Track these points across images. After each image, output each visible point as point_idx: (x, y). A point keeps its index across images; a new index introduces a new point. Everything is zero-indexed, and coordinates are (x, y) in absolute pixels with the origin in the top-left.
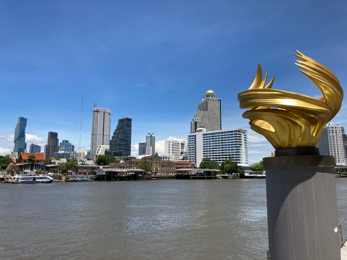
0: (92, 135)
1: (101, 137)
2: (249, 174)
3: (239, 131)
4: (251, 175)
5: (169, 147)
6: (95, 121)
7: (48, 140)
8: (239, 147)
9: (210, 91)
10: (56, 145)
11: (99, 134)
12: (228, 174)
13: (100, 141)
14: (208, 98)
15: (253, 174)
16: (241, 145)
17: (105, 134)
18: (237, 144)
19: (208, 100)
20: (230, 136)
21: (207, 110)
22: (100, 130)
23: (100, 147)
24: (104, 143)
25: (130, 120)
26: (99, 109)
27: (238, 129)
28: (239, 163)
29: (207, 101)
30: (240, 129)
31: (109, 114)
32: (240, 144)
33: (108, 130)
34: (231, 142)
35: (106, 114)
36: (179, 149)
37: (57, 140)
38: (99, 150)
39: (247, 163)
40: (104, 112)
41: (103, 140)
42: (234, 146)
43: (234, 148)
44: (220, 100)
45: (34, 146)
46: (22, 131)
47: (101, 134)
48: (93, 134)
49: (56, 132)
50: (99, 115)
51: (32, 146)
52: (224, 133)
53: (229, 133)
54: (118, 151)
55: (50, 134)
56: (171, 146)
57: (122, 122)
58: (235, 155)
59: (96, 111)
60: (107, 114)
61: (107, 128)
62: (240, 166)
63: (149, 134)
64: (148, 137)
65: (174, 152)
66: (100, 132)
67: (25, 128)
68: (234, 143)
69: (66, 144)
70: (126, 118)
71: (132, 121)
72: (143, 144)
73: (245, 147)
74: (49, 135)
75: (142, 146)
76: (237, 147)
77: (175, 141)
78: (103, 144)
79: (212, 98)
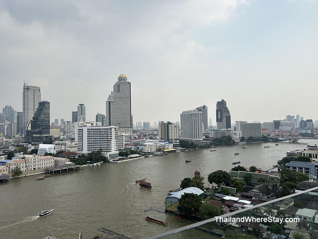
0: (23, 109)
1: (32, 111)
3: (110, 129)
6: (25, 97)
9: (122, 76)
13: (31, 115)
16: (111, 139)
19: (120, 83)
20: (104, 132)
21: (119, 92)
22: (31, 105)
34: (104, 136)
40: (34, 89)
43: (106, 141)
47: (32, 108)
50: (29, 91)
58: (107, 146)
59: (26, 88)
60: (37, 90)
61: (37, 103)
68: (106, 138)
75: (75, 114)
79: (124, 82)
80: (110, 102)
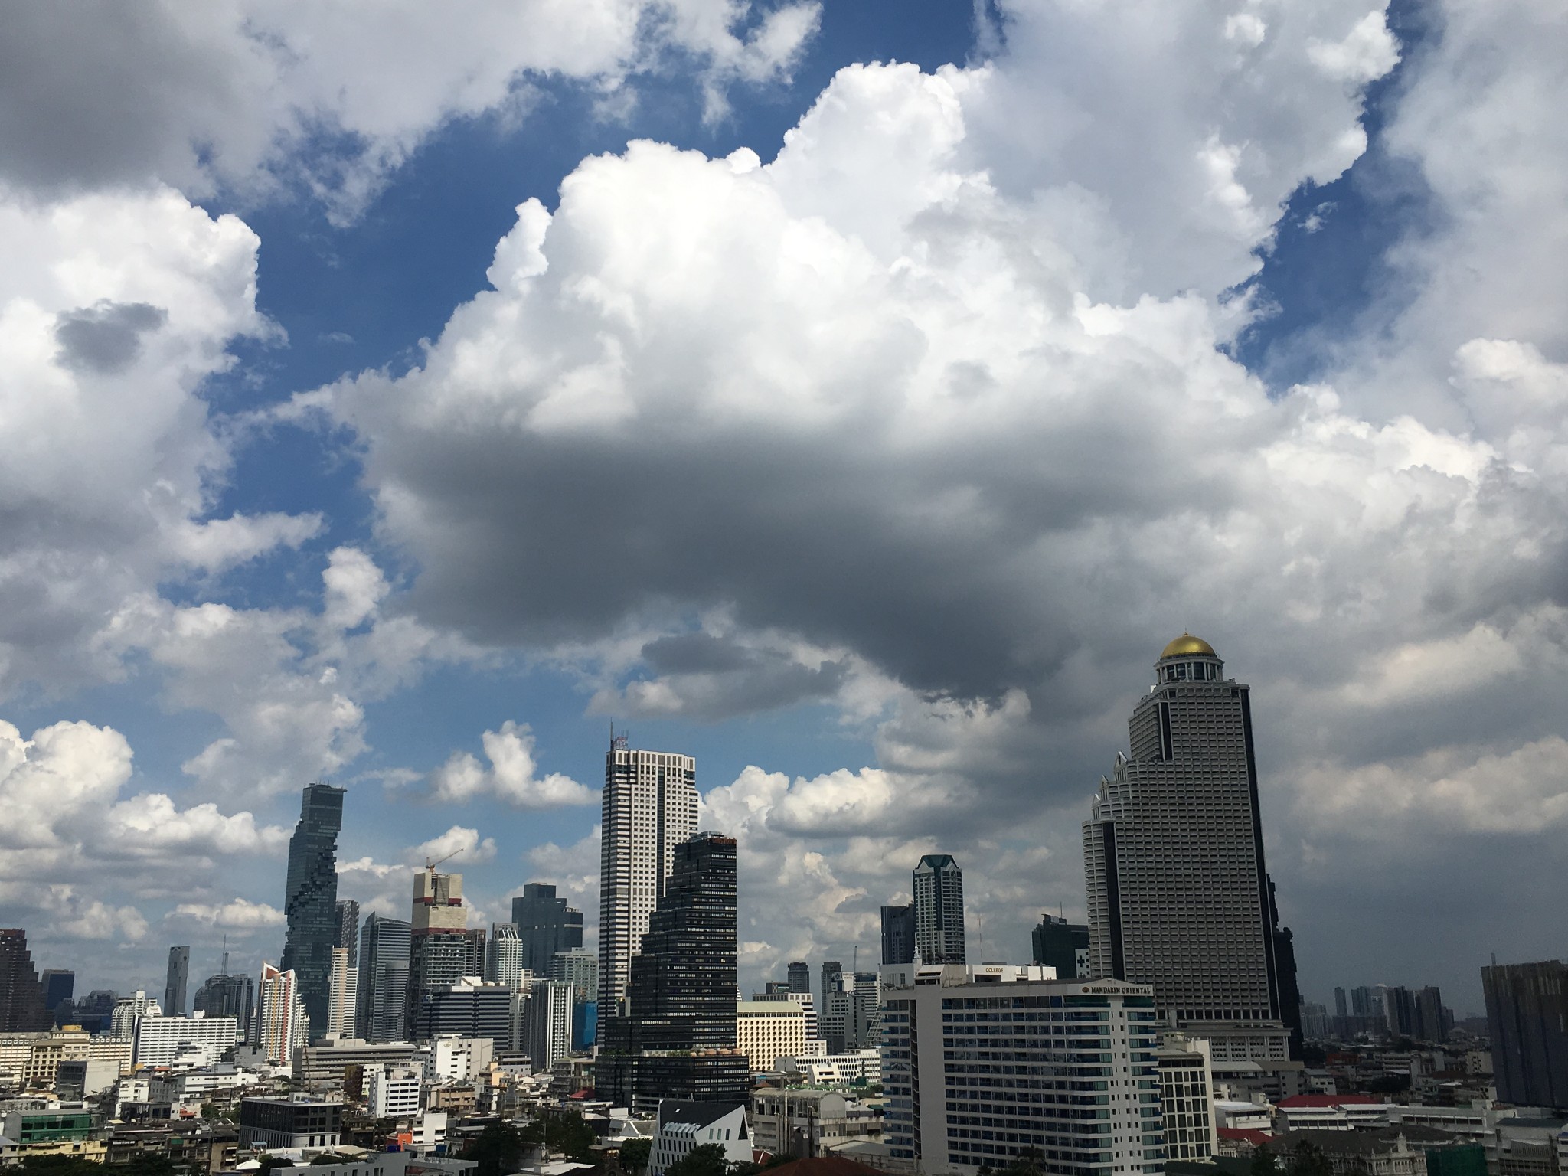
0: (603, 893)
3: (1091, 1001)
6: (614, 823)
8: (1091, 1085)
9: (1186, 646)
11: (638, 887)
14: (1171, 685)
16: (1105, 1072)
19: (1173, 694)
20: (1051, 1024)
21: (1169, 757)
22: (644, 869)
25: (728, 847)
26: (636, 756)
29: (1165, 706)
31: (690, 775)
35: (671, 777)
40: (661, 770)
45: (384, 926)
46: (321, 854)
47: (650, 887)
48: (608, 892)
50: (634, 786)
51: (372, 927)
53: (1047, 1006)
57: (690, 857)
59: (620, 769)
60: (677, 778)
64: (919, 875)
66: (644, 874)
67: (333, 839)
71: (738, 850)
72: (902, 912)
73: (1140, 1078)
79: (1196, 685)
80: (1108, 827)
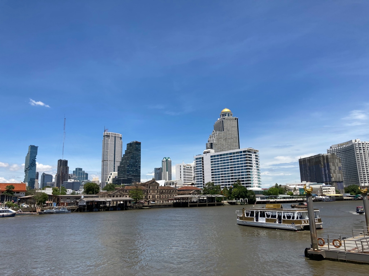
0: (102, 161)
1: (112, 163)
2: (261, 199)
3: (249, 152)
4: (263, 200)
5: (180, 171)
6: (105, 146)
7: (58, 168)
8: (249, 169)
9: (226, 110)
10: (66, 173)
11: (110, 160)
12: (236, 199)
13: (111, 168)
14: (224, 117)
15: (265, 199)
16: (252, 166)
17: (117, 160)
18: (247, 166)
19: (224, 119)
20: (239, 157)
21: (223, 130)
22: (111, 156)
23: (111, 174)
24: (115, 169)
25: (139, 144)
26: (110, 133)
27: (248, 149)
28: (250, 186)
29: (223, 121)
30: (250, 149)
31: (121, 138)
32: (250, 166)
33: (119, 156)
34: (241, 163)
36: (191, 173)
37: (66, 168)
38: (110, 177)
39: (259, 187)
40: (115, 136)
41: (114, 166)
42: (244, 168)
43: (244, 171)
44: (237, 119)
45: (46, 175)
46: (33, 160)
47: (112, 160)
48: (104, 161)
49: (66, 160)
50: (109, 139)
51: (43, 175)
52: (233, 154)
53: (238, 153)
54: (126, 178)
55: (60, 162)
56: (182, 170)
57: (131, 146)
58: (246, 178)
59: (106, 136)
60: (118, 138)
61: (118, 153)
62: (250, 191)
63: (165, 158)
64: (163, 161)
65: (186, 176)
66: (111, 157)
67: (35, 157)
68: (244, 165)
69: (79, 172)
70: (135, 142)
71: (141, 144)
72: (159, 169)
73: (257, 168)
74: (58, 163)
75: (158, 171)
76: (247, 169)
77: (187, 165)
78: (114, 171)
79: (228, 117)
80: (212, 144)
